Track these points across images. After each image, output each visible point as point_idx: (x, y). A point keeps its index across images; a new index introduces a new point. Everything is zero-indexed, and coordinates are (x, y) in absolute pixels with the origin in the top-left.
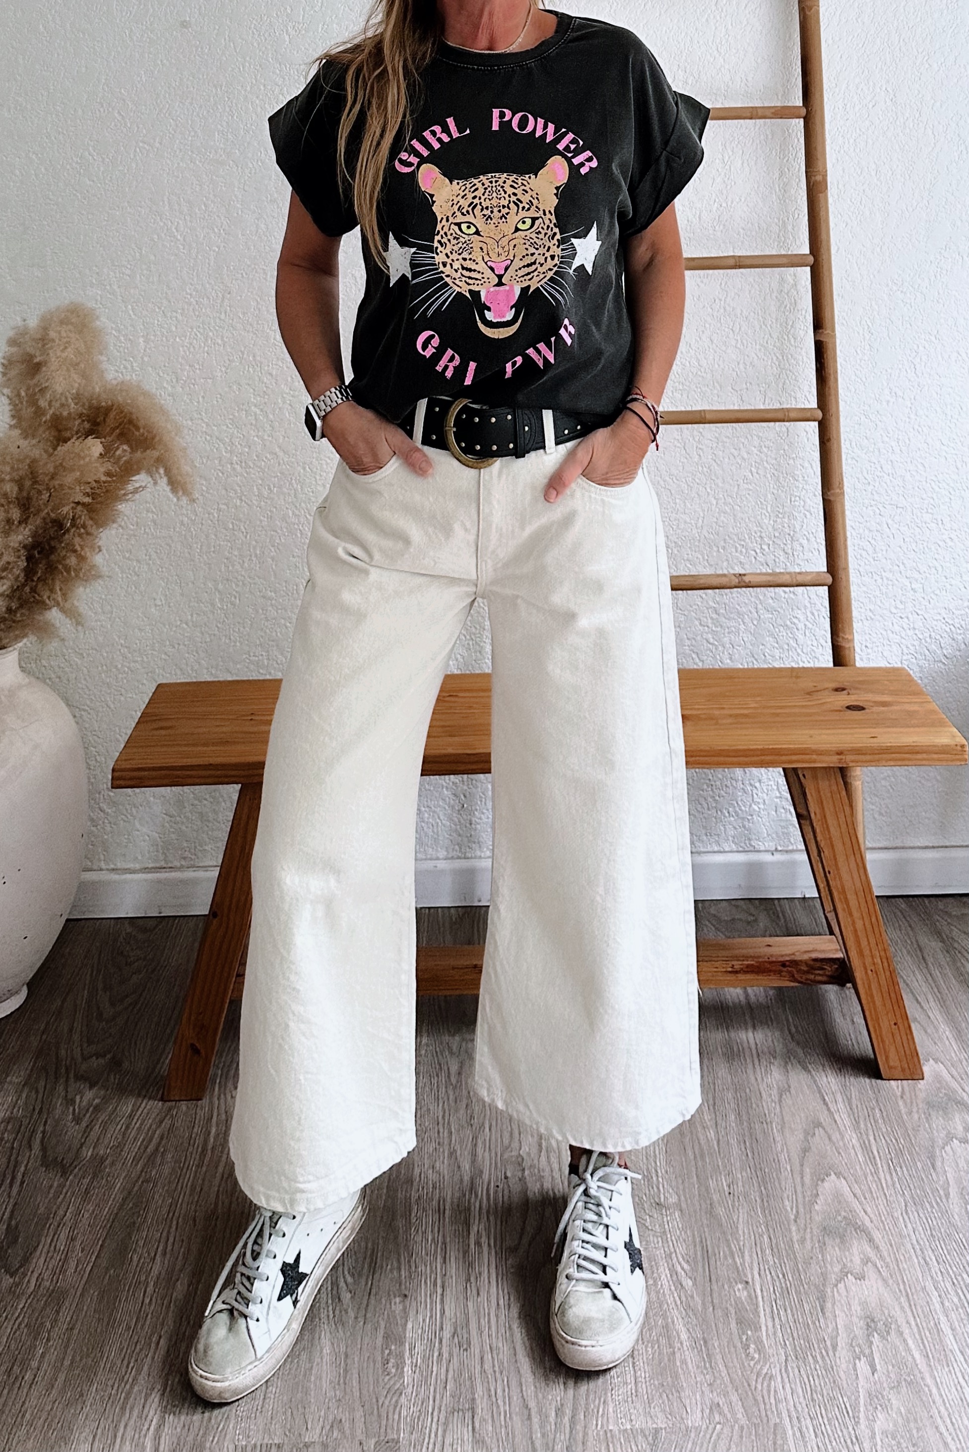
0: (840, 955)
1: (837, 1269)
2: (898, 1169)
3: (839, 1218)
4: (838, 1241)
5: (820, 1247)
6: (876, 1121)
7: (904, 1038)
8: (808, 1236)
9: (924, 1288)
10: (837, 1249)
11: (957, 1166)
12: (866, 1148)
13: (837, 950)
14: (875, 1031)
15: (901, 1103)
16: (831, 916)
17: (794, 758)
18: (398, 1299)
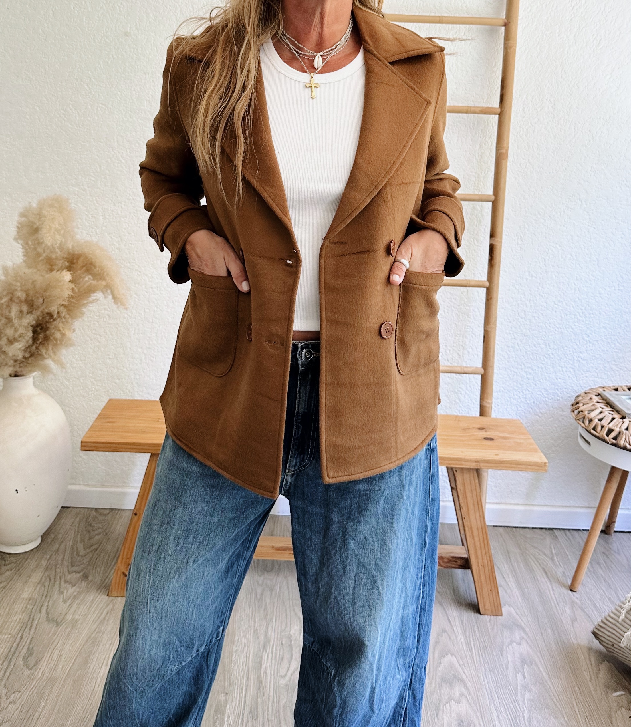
0: (466, 556)
1: (446, 698)
2: (483, 654)
3: (451, 675)
4: (448, 684)
5: (439, 687)
6: (475, 632)
7: (494, 596)
8: (434, 682)
9: (490, 710)
10: (448, 689)
11: (514, 655)
12: (468, 644)
13: (464, 553)
14: (480, 593)
15: (489, 624)
16: (463, 537)
17: (451, 462)
18: (223, 695)
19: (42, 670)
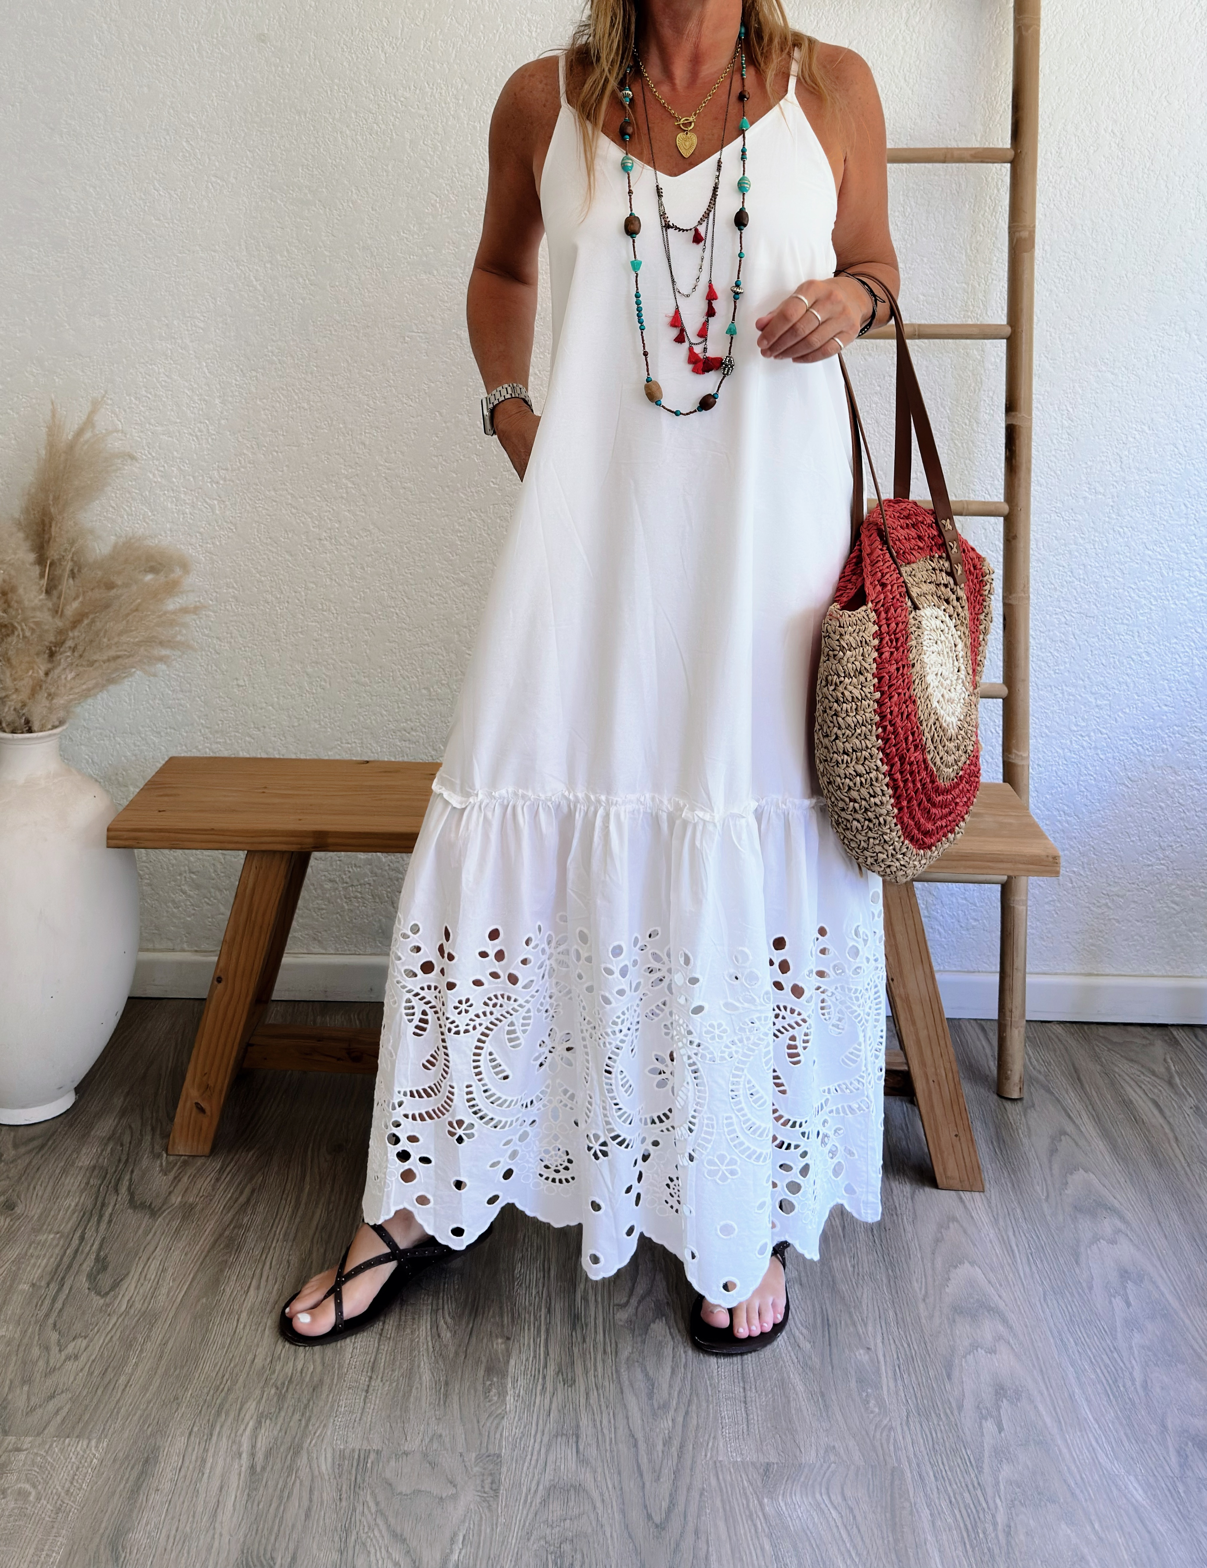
3: (972, 1301)
4: (968, 1319)
5: (949, 1323)
6: (1016, 1220)
8: (937, 1314)
10: (967, 1327)
11: (1103, 1264)
12: (1004, 1242)
18: (500, 1341)
19: (127, 1298)
